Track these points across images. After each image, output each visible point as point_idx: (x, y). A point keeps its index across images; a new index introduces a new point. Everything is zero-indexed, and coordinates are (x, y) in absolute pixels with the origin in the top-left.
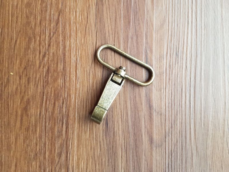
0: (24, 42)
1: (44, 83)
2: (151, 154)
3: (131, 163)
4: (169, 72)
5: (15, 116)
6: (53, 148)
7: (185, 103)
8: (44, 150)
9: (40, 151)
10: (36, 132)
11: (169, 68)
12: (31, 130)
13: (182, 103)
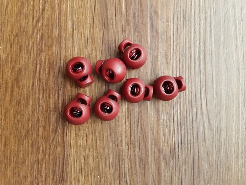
0: (16, 7)
1: (37, 51)
2: (158, 128)
3: (136, 137)
4: (177, 37)
5: (5, 88)
6: (47, 124)
7: (195, 70)
8: (37, 126)
9: (33, 128)
10: (28, 106)
11: (176, 33)
12: (22, 104)
13: (191, 71)
